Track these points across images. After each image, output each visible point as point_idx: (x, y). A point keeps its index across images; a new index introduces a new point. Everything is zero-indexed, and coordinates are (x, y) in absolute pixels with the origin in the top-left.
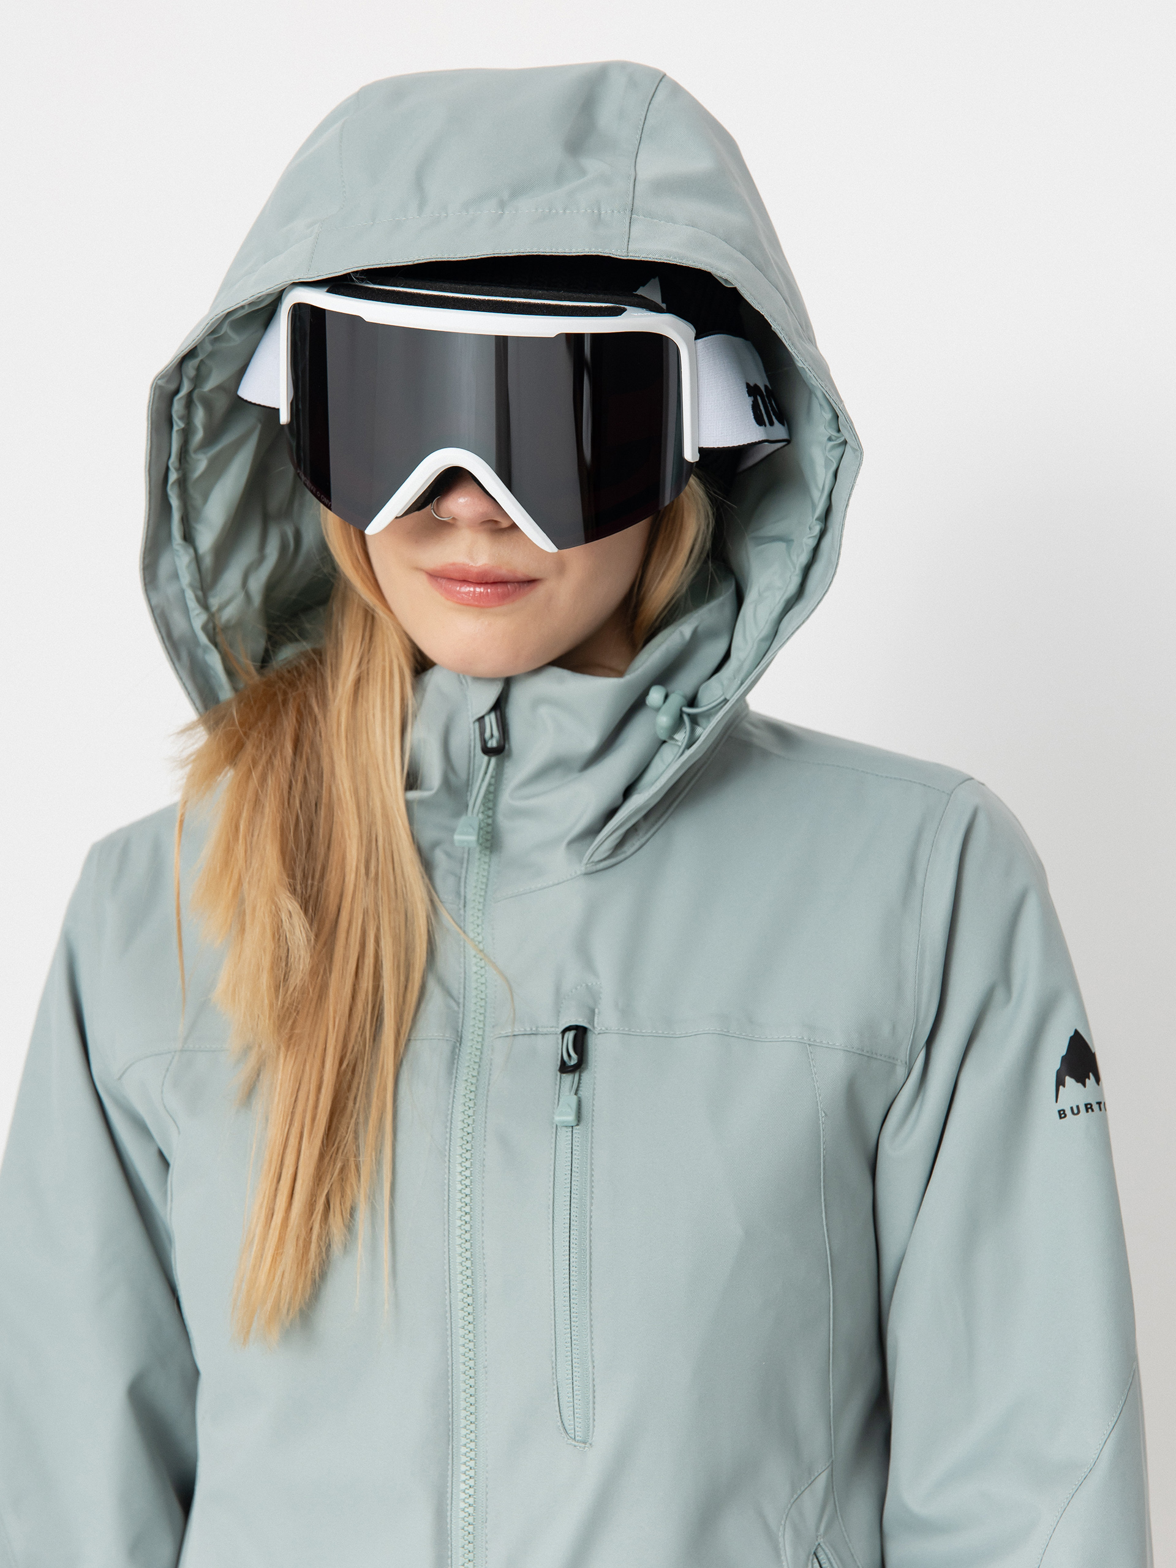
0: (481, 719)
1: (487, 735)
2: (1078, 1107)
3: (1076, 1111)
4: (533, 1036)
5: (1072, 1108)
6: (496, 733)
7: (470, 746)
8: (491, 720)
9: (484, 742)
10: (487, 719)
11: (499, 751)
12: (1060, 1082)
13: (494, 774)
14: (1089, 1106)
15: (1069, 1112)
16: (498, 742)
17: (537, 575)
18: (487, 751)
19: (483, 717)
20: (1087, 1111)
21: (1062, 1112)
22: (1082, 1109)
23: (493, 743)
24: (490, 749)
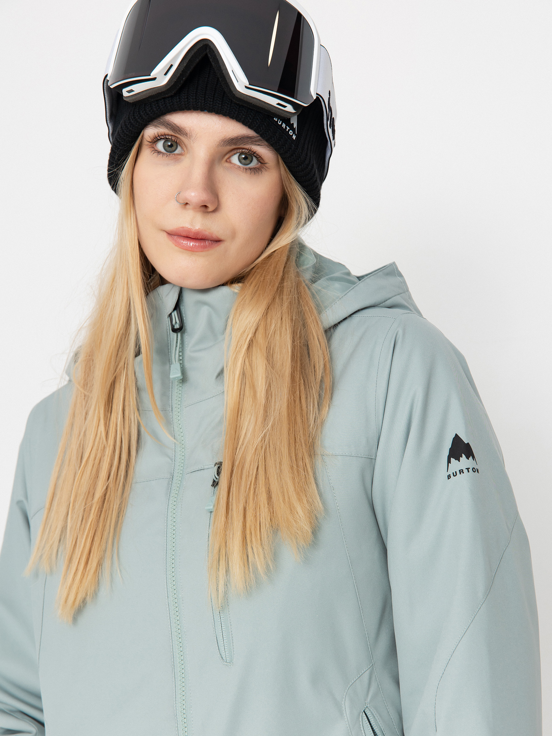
0: (170, 315)
1: (174, 322)
2: (456, 472)
3: (455, 475)
4: (202, 471)
5: (453, 473)
6: (178, 321)
7: (167, 329)
8: (175, 314)
9: (173, 326)
10: (173, 314)
11: (180, 330)
12: (449, 461)
13: (181, 343)
14: (461, 471)
15: (452, 476)
16: (180, 325)
17: (222, 238)
18: (174, 330)
19: (171, 314)
20: (460, 474)
21: (449, 476)
22: (458, 473)
23: (177, 326)
24: (176, 329)
